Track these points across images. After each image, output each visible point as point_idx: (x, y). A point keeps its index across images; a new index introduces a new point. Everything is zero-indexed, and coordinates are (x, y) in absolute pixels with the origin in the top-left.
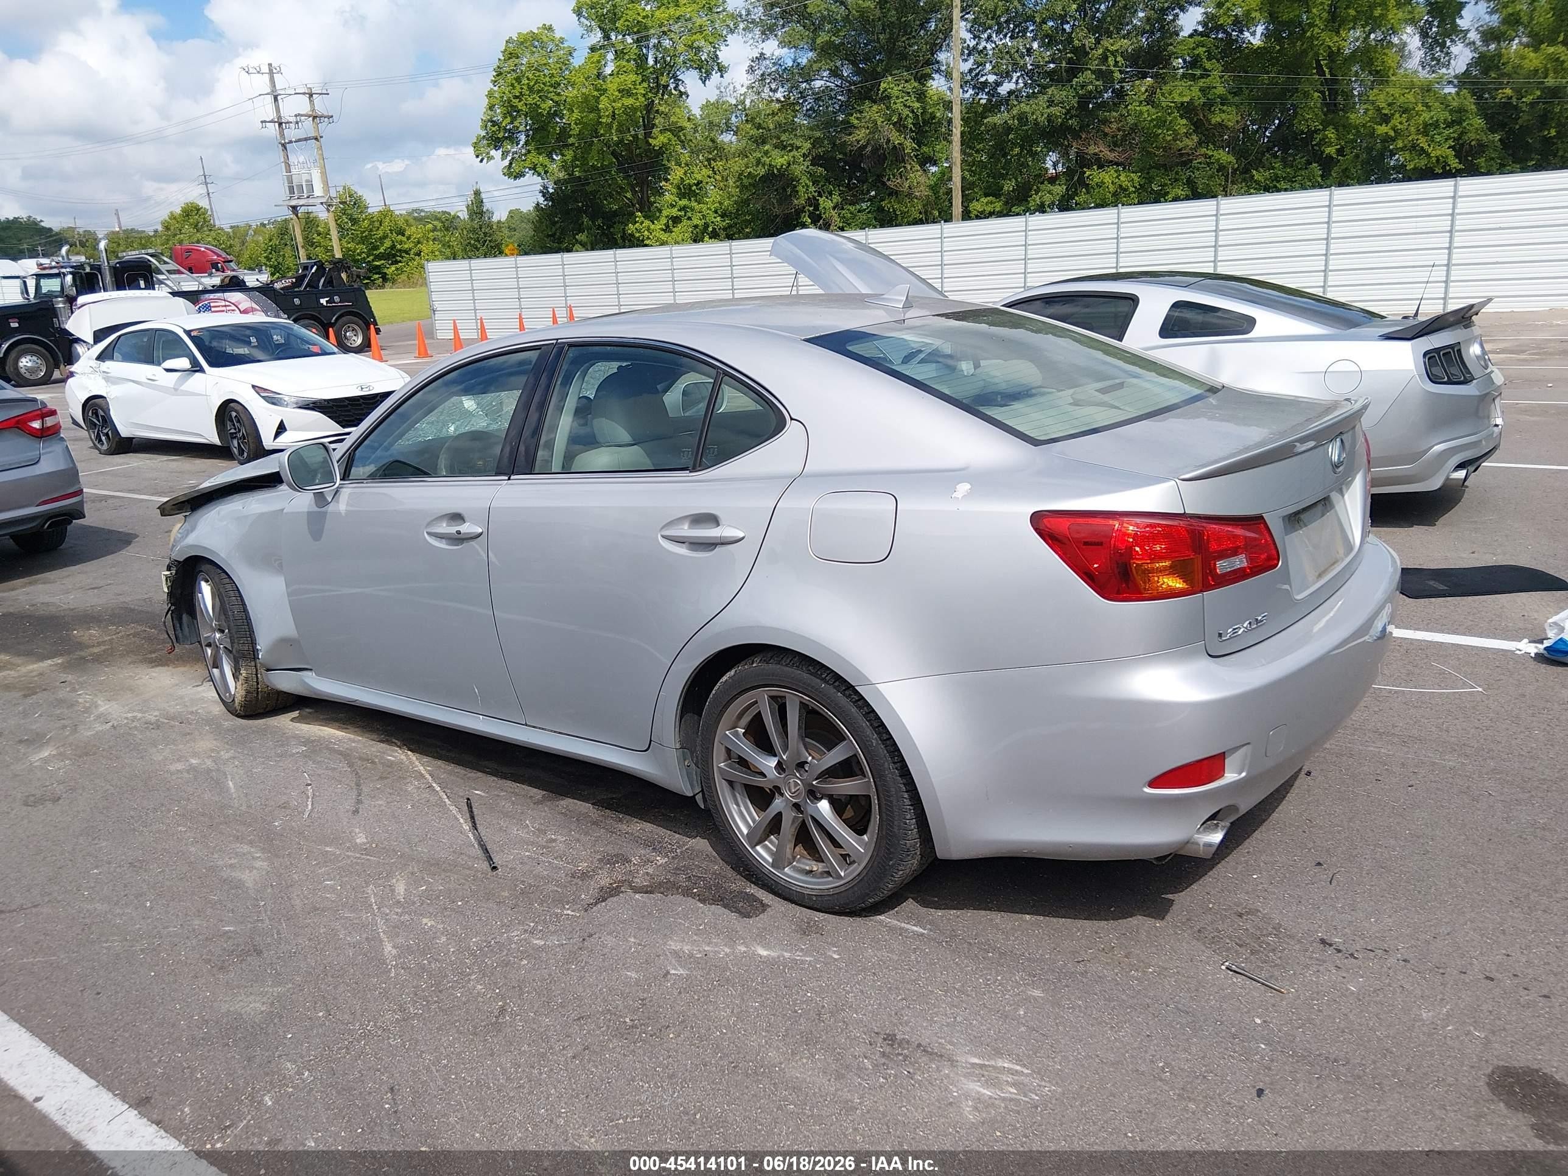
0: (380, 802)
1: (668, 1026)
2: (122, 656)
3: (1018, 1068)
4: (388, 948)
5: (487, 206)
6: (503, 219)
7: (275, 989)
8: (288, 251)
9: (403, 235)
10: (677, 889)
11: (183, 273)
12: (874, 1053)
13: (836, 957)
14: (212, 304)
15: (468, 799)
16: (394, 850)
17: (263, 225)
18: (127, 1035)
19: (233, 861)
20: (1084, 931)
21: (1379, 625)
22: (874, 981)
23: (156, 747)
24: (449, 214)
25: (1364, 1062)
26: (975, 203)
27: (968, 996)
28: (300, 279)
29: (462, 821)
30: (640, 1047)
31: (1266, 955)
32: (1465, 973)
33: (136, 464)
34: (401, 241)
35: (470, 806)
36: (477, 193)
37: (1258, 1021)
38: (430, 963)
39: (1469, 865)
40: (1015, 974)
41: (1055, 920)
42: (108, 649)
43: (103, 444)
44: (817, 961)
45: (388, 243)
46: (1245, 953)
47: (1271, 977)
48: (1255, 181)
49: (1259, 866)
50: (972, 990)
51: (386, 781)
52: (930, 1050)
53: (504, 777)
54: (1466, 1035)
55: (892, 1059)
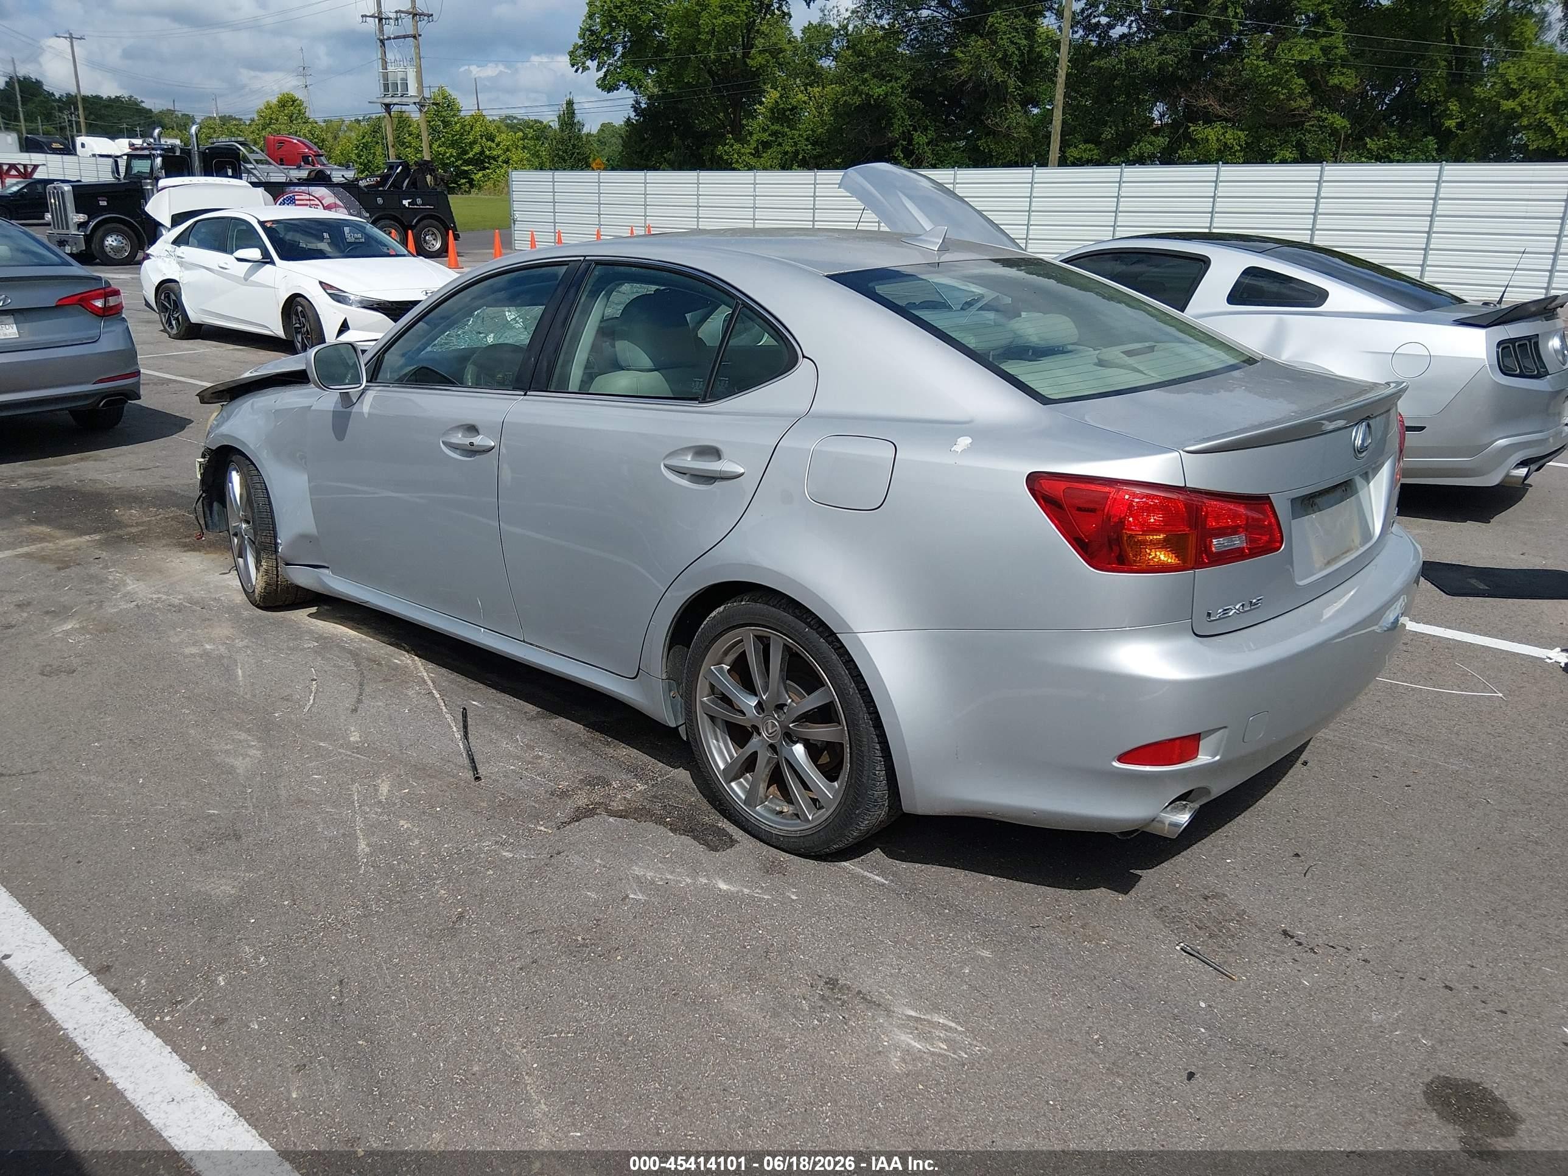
0: (380, 704)
1: (618, 948)
2: (158, 538)
3: (953, 1025)
4: (362, 846)
5: (578, 117)
6: (594, 131)
7: (247, 874)
8: (379, 150)
9: (493, 141)
10: (651, 817)
11: (271, 164)
12: (813, 996)
13: (794, 897)
14: (296, 197)
15: (464, 709)
16: (384, 751)
17: (358, 121)
18: (99, 904)
19: (228, 747)
20: (1045, 897)
21: (1390, 617)
22: (826, 925)
23: (175, 629)
24: (541, 123)
25: (1302, 1057)
26: (1072, 149)
27: (917, 949)
28: (385, 178)
29: (455, 729)
30: (587, 966)
31: (1224, 941)
32: (1424, 980)
33: (202, 351)
34: (490, 147)
35: (465, 716)
36: (570, 103)
37: (1203, 1005)
38: (399, 864)
39: (1452, 872)
40: (967, 932)
41: (1017, 883)
42: (145, 530)
43: (173, 328)
44: (775, 900)
45: (477, 149)
46: (1203, 935)
47: (1225, 962)
48: (1368, 150)
49: (1235, 851)
50: (922, 944)
51: (388, 683)
52: (869, 998)
53: (503, 690)
54: (1413, 1041)
55: (830, 1003)
